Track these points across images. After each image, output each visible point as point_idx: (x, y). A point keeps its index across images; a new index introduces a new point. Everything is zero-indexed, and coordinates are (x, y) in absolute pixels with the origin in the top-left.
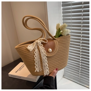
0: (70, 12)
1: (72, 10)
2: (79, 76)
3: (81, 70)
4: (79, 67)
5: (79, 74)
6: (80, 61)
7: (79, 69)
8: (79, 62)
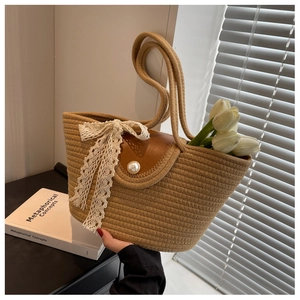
0: (240, 64)
1: (250, 59)
2: (222, 266)
3: (234, 249)
4: (230, 238)
5: (224, 259)
6: (238, 222)
7: (228, 246)
8: (234, 224)
